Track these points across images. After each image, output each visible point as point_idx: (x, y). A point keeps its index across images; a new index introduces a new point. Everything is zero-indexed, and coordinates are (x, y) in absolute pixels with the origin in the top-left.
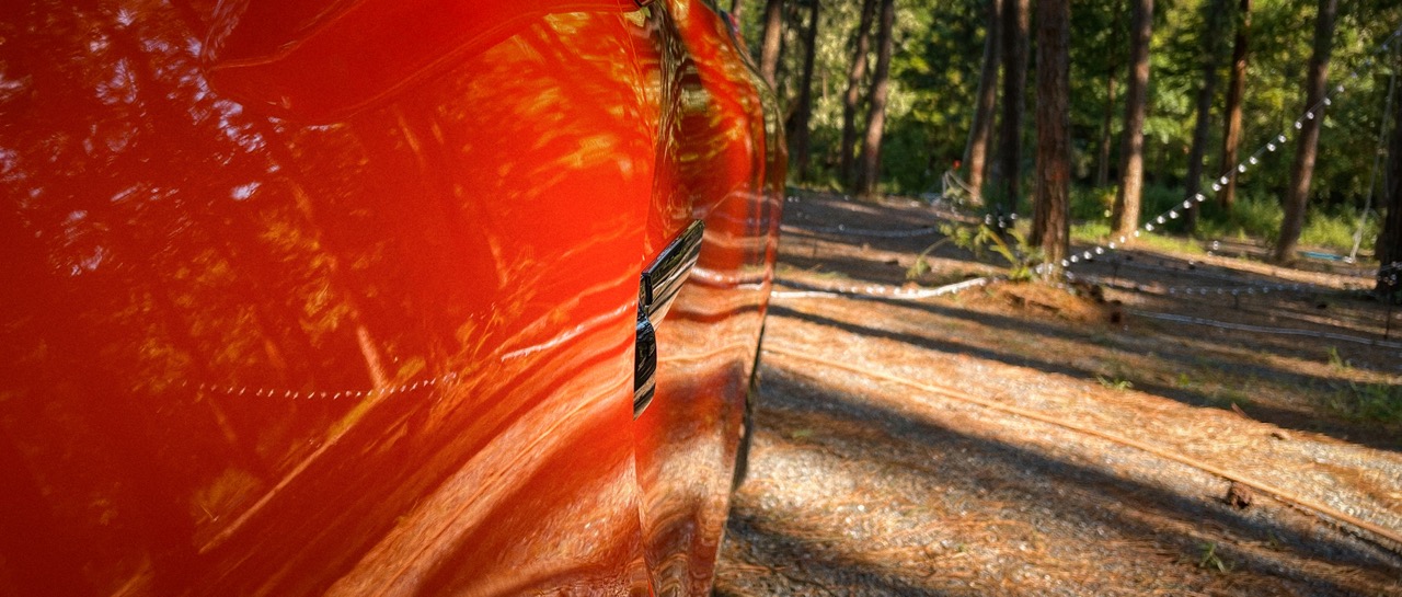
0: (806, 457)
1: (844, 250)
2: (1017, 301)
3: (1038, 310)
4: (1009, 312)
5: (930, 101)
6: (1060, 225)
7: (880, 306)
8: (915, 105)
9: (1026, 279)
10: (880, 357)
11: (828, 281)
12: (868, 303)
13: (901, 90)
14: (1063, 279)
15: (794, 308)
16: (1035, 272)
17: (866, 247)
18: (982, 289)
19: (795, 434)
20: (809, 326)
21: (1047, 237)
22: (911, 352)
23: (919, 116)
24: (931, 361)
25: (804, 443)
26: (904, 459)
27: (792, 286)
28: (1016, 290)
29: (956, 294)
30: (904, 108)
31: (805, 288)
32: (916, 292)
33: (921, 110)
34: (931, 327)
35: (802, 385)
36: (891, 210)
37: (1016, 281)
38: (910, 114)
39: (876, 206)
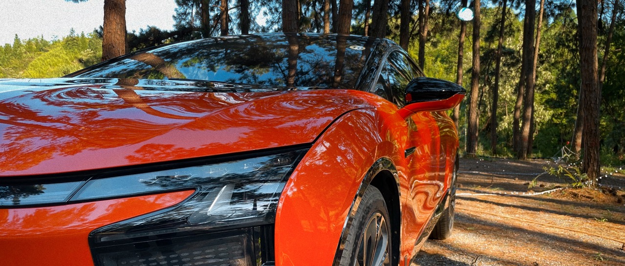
0: (471, 234)
1: (506, 181)
2: (575, 195)
3: (584, 199)
4: (571, 200)
5: (561, 113)
6: (595, 164)
7: (514, 198)
8: (553, 116)
9: (581, 187)
10: (508, 212)
11: (494, 191)
12: (510, 197)
13: (545, 109)
14: (597, 186)
15: (477, 198)
16: (585, 183)
17: (517, 179)
18: (561, 191)
19: (468, 229)
20: (482, 203)
21: (590, 169)
22: (520, 211)
23: (555, 121)
24: (528, 213)
25: (471, 231)
26: (505, 235)
27: (478, 192)
28: (575, 191)
29: (550, 193)
30: (548, 118)
31: (485, 193)
32: (533, 194)
33: (556, 118)
34: (533, 204)
35: (474, 218)
36: (536, 164)
37: (576, 188)
38: (551, 120)
39: (528, 163)
